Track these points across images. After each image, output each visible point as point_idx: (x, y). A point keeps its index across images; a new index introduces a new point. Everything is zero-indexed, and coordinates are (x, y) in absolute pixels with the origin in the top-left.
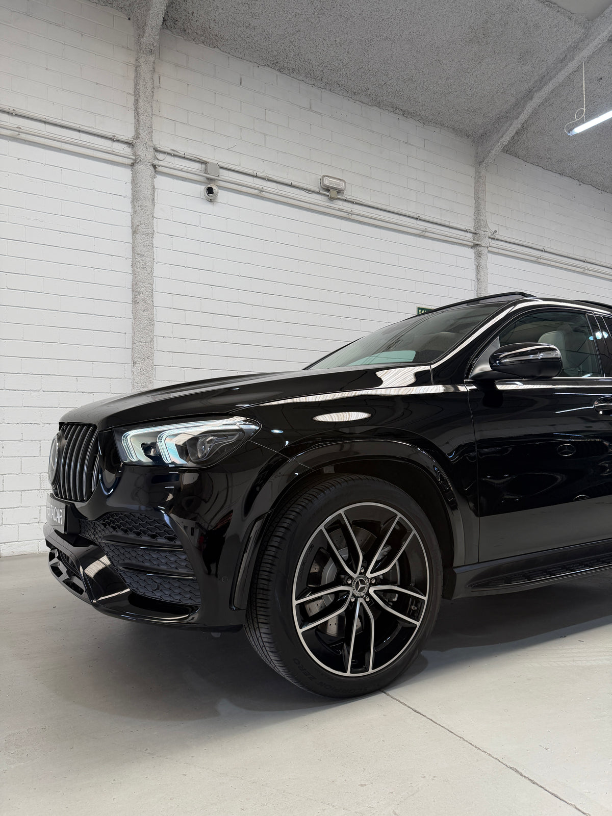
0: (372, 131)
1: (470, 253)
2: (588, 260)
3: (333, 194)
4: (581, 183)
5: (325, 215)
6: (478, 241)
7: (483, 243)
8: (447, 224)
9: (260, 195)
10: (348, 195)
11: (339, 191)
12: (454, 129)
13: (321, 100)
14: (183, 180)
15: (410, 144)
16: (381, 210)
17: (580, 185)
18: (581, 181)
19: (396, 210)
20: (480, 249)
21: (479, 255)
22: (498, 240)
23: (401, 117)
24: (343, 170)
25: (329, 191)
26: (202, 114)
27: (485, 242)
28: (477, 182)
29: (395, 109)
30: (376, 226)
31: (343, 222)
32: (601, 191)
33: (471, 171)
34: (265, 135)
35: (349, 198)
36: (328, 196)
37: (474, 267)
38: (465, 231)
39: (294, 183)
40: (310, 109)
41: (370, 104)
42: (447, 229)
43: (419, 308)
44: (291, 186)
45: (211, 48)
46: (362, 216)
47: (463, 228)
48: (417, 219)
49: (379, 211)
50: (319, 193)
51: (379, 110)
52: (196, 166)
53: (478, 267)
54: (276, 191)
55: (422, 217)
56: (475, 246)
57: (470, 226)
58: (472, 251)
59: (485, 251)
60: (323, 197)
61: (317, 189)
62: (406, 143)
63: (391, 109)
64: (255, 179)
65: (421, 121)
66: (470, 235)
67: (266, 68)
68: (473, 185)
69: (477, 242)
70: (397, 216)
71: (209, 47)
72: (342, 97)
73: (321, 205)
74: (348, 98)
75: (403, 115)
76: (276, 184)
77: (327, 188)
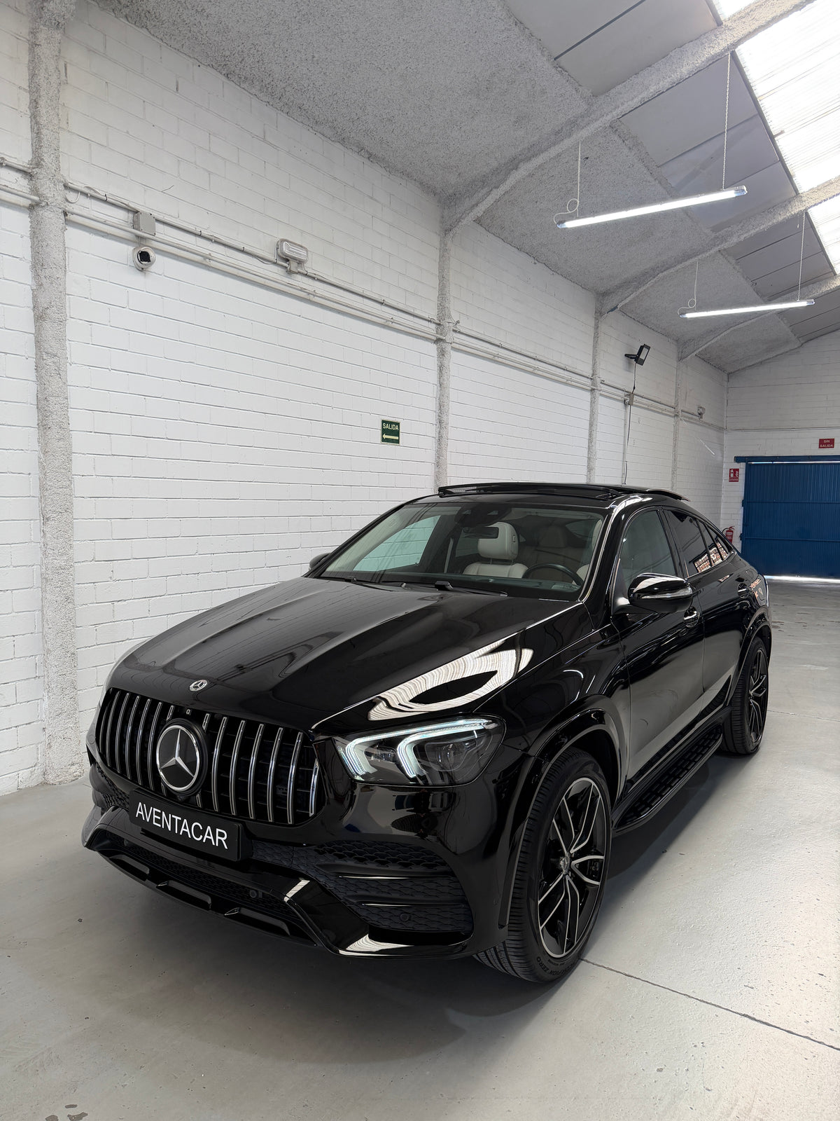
0: (335, 178)
1: (432, 349)
2: (538, 357)
3: (293, 266)
4: (536, 262)
5: (282, 294)
6: (441, 334)
7: (448, 338)
8: (411, 311)
9: (204, 263)
10: (309, 268)
11: (300, 262)
12: (421, 183)
13: (277, 127)
14: (103, 236)
15: (376, 200)
16: (345, 290)
17: (535, 263)
18: (537, 259)
19: (360, 291)
20: (444, 345)
21: (442, 353)
22: (459, 332)
23: (367, 161)
24: (302, 232)
25: (287, 260)
26: (128, 132)
27: (450, 337)
28: (442, 256)
29: (361, 149)
30: (339, 312)
31: (303, 304)
32: (552, 272)
33: (436, 241)
34: (210, 173)
35: (310, 272)
36: (286, 268)
37: (436, 368)
38: (429, 321)
39: (247, 248)
40: (264, 140)
41: (333, 139)
42: (411, 318)
43: (383, 422)
44: (243, 251)
45: (137, 28)
46: (326, 299)
47: (426, 316)
48: (382, 303)
49: (342, 291)
50: (275, 263)
51: (342, 147)
52: (122, 215)
53: (441, 368)
54: (225, 258)
55: (388, 301)
56: (438, 341)
57: (432, 313)
58: (434, 347)
59: (448, 347)
60: (279, 269)
61: (273, 258)
62: (372, 198)
63: (356, 149)
64: (199, 239)
65: (388, 170)
66: (433, 326)
67: (209, 69)
68: (438, 260)
69: (441, 337)
70: (361, 298)
71: (134, 26)
72: (301, 124)
73: (278, 281)
74: (308, 127)
75: (368, 158)
76: (224, 248)
77: (286, 258)
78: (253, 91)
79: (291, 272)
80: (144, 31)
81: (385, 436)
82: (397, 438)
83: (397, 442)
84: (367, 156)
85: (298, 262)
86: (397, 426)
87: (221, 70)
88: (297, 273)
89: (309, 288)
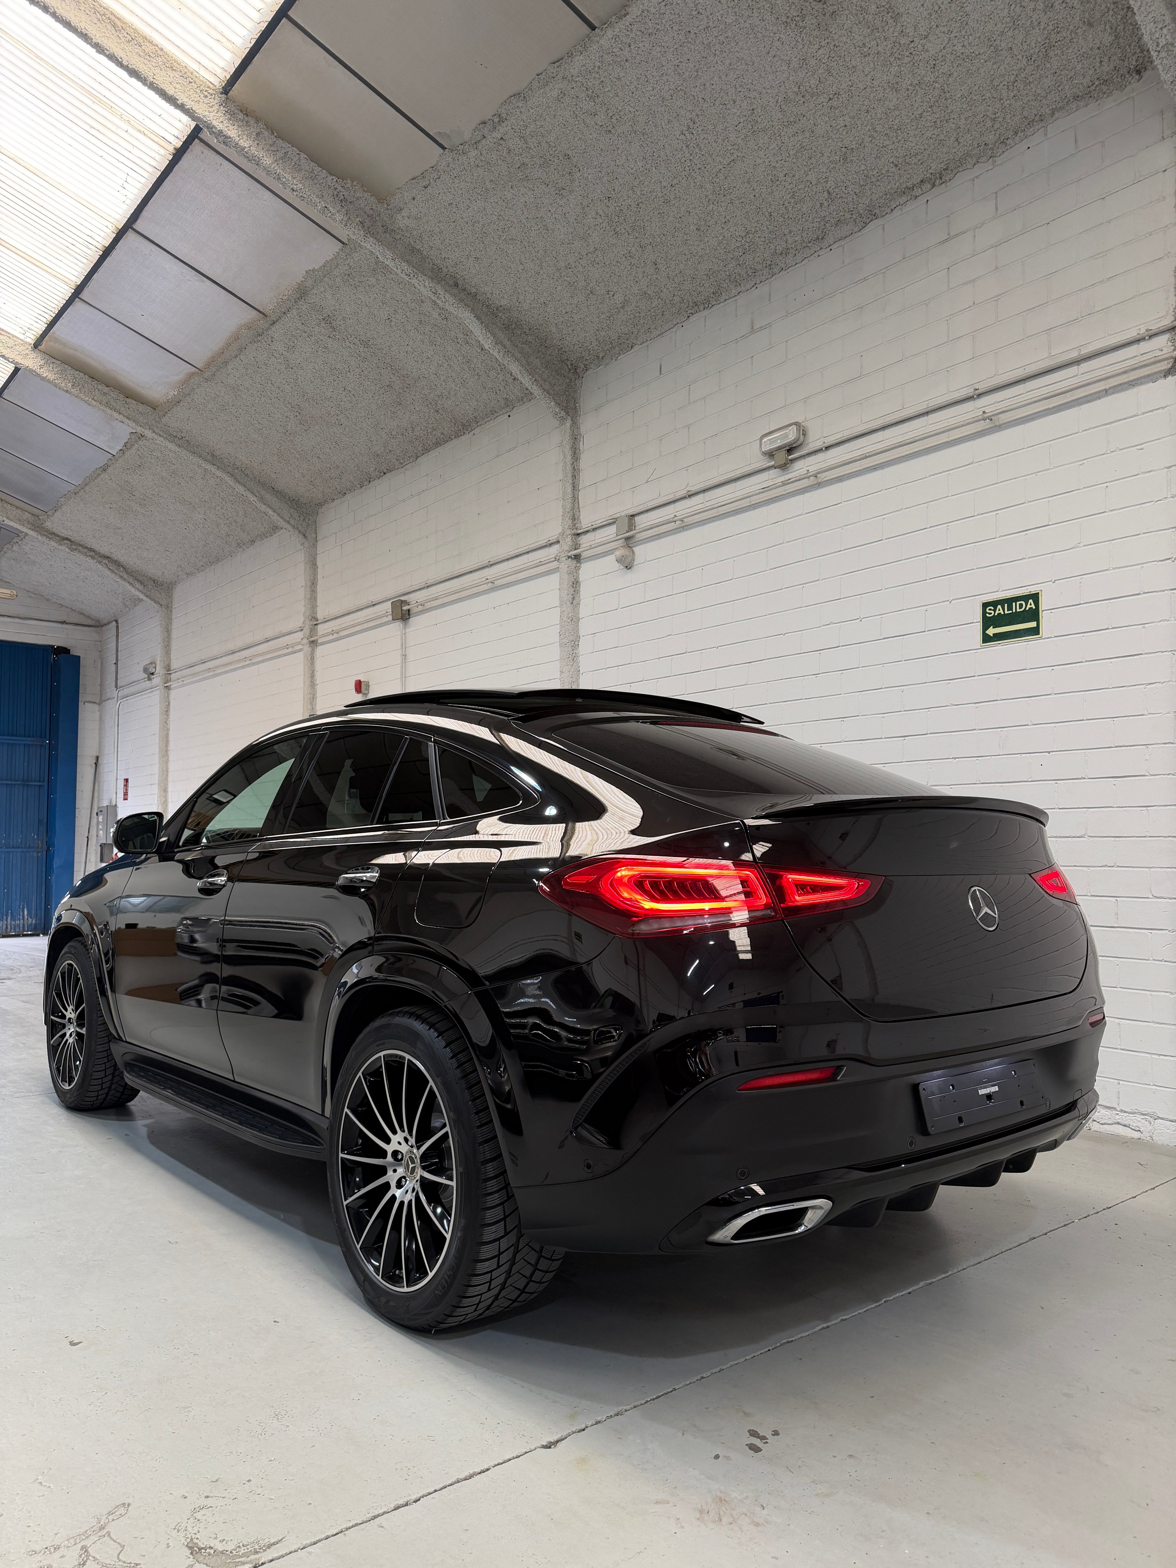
0: (865, 279)
5: (776, 501)
8: (1074, 355)
15: (957, 235)
19: (922, 408)
24: (806, 400)
29: (909, 192)
35: (816, 445)
41: (856, 229)
42: (1073, 370)
44: (718, 485)
47: (1132, 334)
48: (972, 398)
49: (880, 433)
51: (880, 220)
54: (702, 506)
56: (1174, 364)
62: (945, 241)
63: (904, 199)
65: (984, 159)
68: (1172, 190)
70: (925, 418)
71: (628, 353)
72: (806, 261)
73: (765, 490)
74: (816, 254)
75: (934, 186)
76: (701, 496)
77: (770, 454)
78: (734, 292)
79: (784, 467)
80: (636, 348)
82: (1033, 624)
83: (1035, 631)
84: (929, 186)
85: (788, 448)
86: (1031, 601)
87: (702, 307)
88: (792, 461)
89: (812, 469)
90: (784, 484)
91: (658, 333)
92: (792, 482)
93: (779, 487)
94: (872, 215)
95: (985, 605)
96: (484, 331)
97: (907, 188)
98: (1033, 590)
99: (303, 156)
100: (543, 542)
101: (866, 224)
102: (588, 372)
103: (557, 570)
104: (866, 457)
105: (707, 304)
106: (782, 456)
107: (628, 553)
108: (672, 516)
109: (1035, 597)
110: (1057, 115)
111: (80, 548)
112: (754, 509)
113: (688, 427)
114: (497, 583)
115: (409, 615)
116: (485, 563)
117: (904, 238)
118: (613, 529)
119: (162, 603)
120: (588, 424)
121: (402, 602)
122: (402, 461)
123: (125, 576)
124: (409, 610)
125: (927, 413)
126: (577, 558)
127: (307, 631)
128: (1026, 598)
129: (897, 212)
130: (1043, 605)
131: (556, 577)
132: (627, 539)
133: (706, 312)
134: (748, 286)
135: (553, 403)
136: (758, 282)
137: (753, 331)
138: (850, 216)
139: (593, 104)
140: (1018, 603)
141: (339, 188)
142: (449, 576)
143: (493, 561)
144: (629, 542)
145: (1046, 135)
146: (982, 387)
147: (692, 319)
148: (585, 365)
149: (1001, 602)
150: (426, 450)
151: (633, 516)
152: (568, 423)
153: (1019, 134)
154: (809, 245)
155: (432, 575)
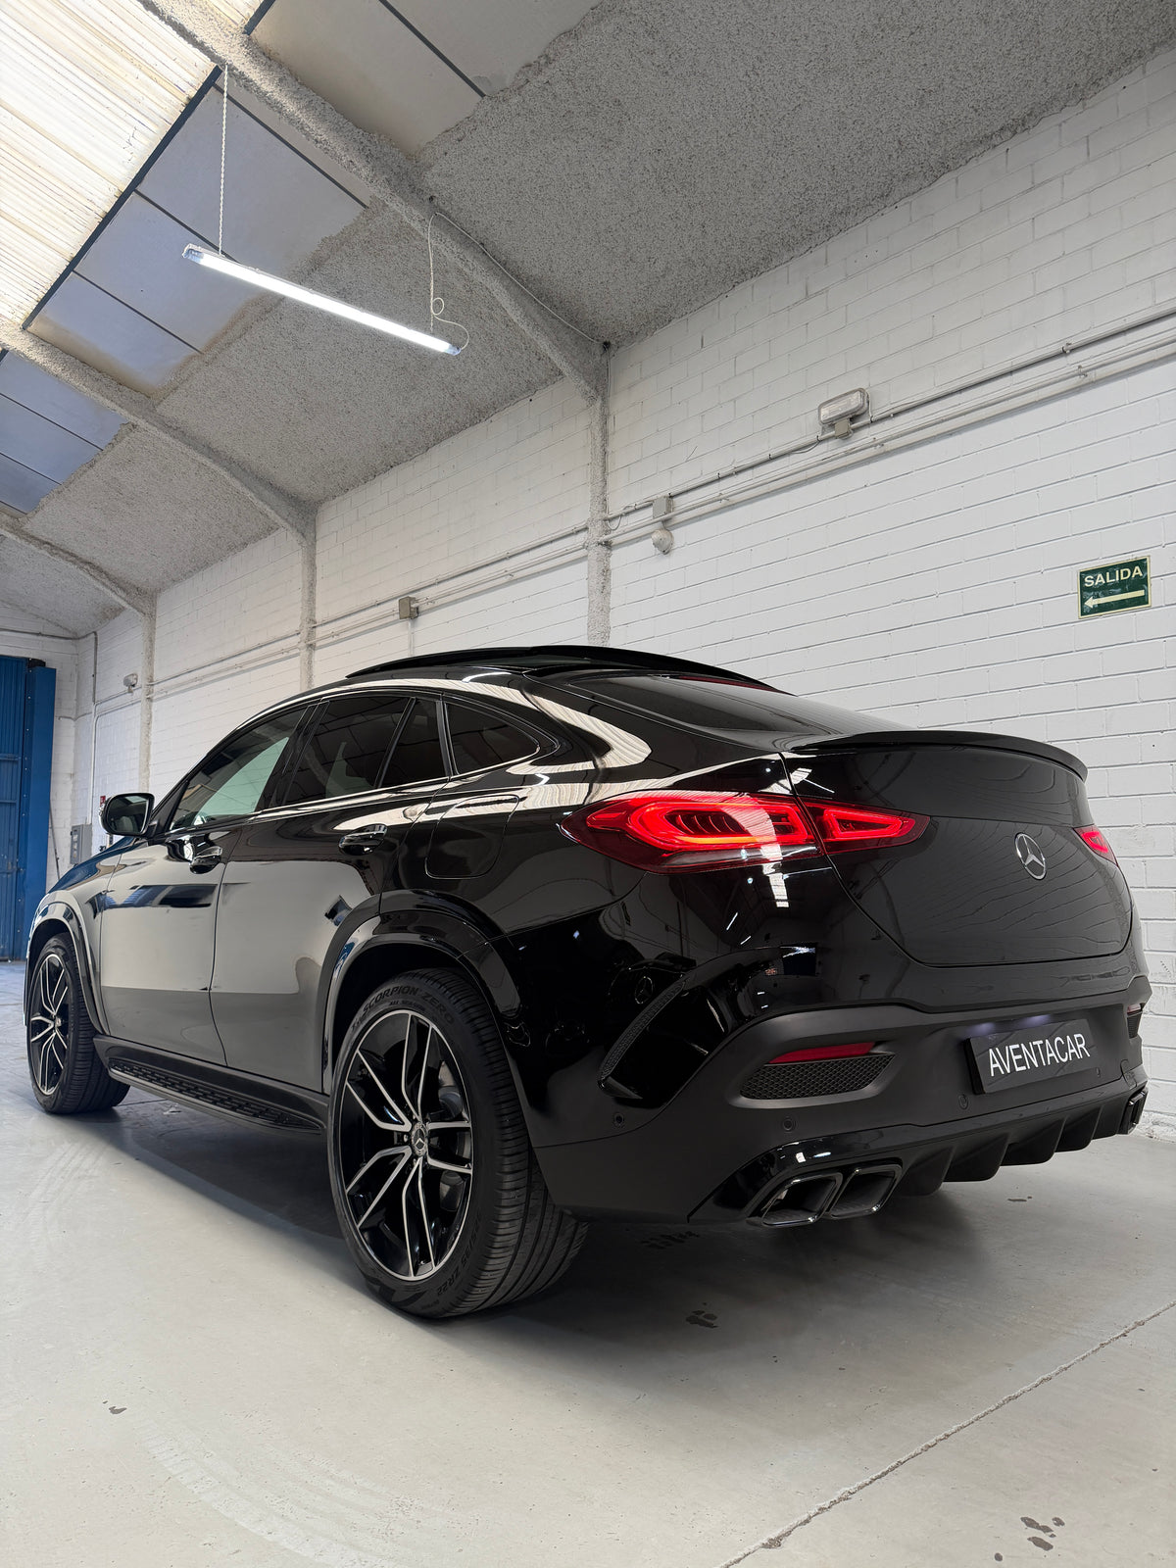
0: (936, 236)
10: (878, 408)
11: (856, 414)
13: (827, 262)
15: (1043, 183)
16: (960, 391)
19: (1006, 366)
24: (869, 365)
26: (657, 430)
29: (986, 141)
30: (951, 433)
31: (873, 466)
35: (880, 413)
36: (837, 435)
39: (774, 453)
41: (926, 184)
44: (771, 459)
45: (665, 328)
48: (1063, 353)
50: (820, 442)
54: (751, 482)
60: (830, 443)
61: (817, 437)
62: (1028, 191)
63: (981, 149)
65: (1072, 102)
70: (1009, 378)
72: (868, 220)
73: (824, 461)
74: (879, 213)
75: (1015, 133)
76: (750, 472)
77: (831, 424)
79: (845, 437)
81: (1091, 603)
82: (1141, 593)
83: (1143, 600)
84: (1009, 134)
85: (851, 416)
86: (1137, 568)
87: (749, 276)
88: (855, 430)
89: (880, 437)
90: (847, 454)
91: (699, 304)
92: (856, 452)
93: (841, 457)
94: (945, 167)
95: (1083, 575)
96: (513, 302)
97: (986, 136)
98: (1139, 556)
99: (328, 106)
100: (569, 530)
101: (937, 178)
102: (622, 349)
103: (585, 557)
104: (943, 421)
105: (755, 271)
106: (843, 426)
107: (666, 537)
108: (717, 494)
109: (1142, 564)
110: (1157, 50)
111: (61, 553)
112: (811, 482)
113: (734, 400)
114: (517, 575)
115: (418, 613)
116: (503, 555)
117: (981, 191)
118: (649, 512)
119: (145, 611)
120: (620, 404)
121: (411, 599)
122: (411, 453)
123: (108, 583)
124: (417, 608)
125: (1011, 373)
126: (607, 544)
127: (304, 634)
128: (1131, 565)
129: (973, 164)
130: (1151, 572)
131: (584, 565)
132: (665, 521)
133: (754, 280)
134: (802, 250)
135: (582, 382)
136: (813, 245)
137: (807, 297)
138: (920, 169)
139: (651, 40)
140: (1122, 571)
141: (365, 142)
142: (462, 570)
143: (511, 553)
144: (666, 524)
145: (1144, 72)
146: (1075, 342)
147: (738, 288)
148: (617, 342)
149: (1103, 570)
150: (438, 440)
151: (671, 497)
152: (598, 404)
153: (1114, 73)
154: (872, 203)
155: (444, 570)
